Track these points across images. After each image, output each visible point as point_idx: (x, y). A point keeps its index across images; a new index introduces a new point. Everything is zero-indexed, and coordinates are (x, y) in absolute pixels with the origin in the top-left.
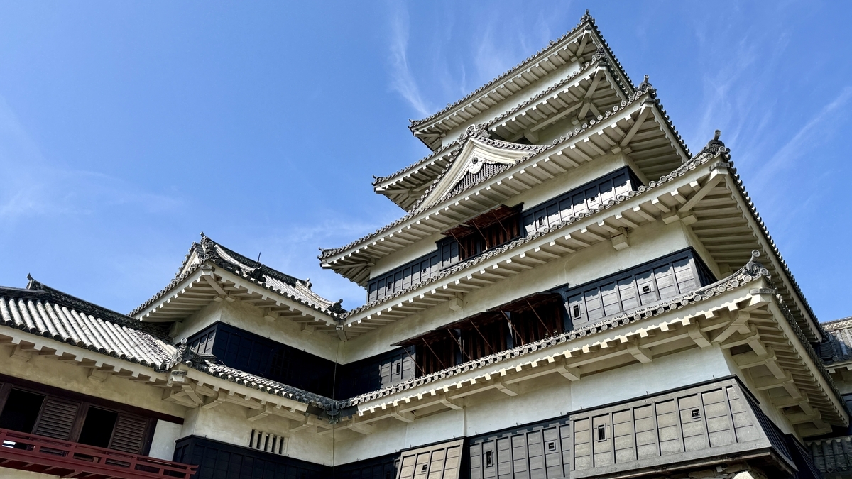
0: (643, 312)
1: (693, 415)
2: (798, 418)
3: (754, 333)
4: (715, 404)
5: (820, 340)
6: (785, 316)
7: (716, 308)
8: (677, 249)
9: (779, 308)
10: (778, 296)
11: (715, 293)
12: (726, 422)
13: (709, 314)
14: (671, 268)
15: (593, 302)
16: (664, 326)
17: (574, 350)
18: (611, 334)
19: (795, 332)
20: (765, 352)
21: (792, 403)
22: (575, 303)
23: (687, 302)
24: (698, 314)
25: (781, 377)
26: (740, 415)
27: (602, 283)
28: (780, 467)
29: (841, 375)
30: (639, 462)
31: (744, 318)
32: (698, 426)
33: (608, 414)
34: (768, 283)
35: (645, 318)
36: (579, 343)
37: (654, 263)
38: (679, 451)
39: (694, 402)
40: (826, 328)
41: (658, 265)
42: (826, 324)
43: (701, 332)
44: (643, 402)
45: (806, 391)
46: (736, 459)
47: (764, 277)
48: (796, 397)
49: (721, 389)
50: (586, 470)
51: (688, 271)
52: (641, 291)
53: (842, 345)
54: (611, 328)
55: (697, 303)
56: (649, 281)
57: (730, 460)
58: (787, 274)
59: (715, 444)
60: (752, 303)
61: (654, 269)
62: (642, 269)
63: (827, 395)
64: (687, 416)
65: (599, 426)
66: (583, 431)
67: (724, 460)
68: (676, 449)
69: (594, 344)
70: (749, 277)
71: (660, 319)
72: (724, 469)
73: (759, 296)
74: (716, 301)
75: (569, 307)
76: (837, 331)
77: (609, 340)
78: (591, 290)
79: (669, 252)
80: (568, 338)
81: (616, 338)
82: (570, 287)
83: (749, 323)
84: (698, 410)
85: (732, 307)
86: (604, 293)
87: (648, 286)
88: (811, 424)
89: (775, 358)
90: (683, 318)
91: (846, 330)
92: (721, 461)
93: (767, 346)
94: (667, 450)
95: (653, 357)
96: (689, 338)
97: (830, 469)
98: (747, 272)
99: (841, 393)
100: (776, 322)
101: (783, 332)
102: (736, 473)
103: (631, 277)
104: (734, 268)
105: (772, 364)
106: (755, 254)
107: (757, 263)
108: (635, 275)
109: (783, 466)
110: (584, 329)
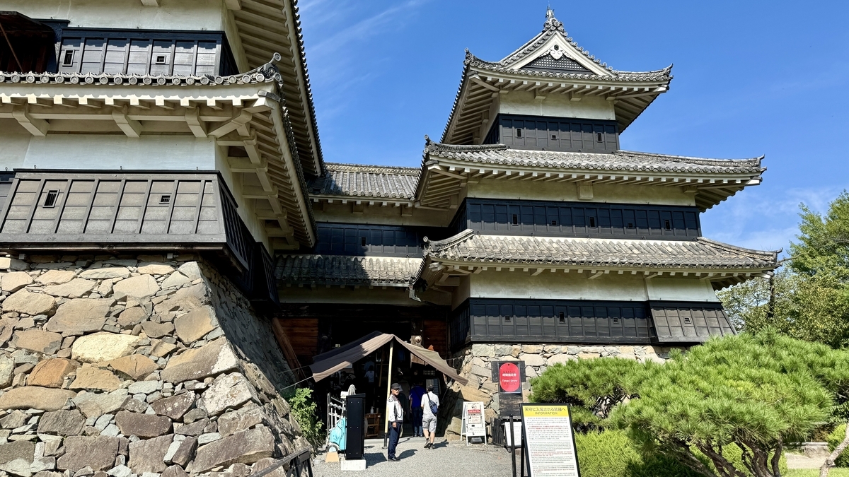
0: (142, 77)
1: (162, 200)
2: (274, 232)
3: (252, 138)
4: (188, 195)
5: (319, 174)
6: (285, 131)
7: (220, 98)
8: (209, 29)
9: (282, 120)
10: (284, 108)
11: (224, 81)
12: (193, 213)
13: (211, 102)
14: (196, 46)
15: (94, 53)
16: (160, 100)
17: (42, 96)
18: (97, 91)
19: (291, 151)
20: (258, 161)
21: (271, 216)
22: (70, 47)
23: (192, 82)
24: (200, 98)
25: (269, 191)
26: (209, 209)
27: (112, 35)
28: (231, 263)
29: (322, 206)
30: (84, 235)
31: (245, 118)
32: (164, 211)
33: (66, 180)
34: (278, 90)
35: (141, 84)
36: (52, 90)
37: (178, 35)
38: (134, 232)
39: (168, 188)
40: (329, 167)
41: (183, 38)
42: (329, 164)
43: (199, 119)
44: (113, 176)
45: (287, 209)
46: (189, 248)
47: (276, 83)
48: (277, 212)
49: (200, 181)
50: (15, 235)
51: (210, 57)
52: (154, 60)
53: (333, 183)
54: (98, 84)
55: (203, 87)
56: (167, 52)
57: (183, 248)
58: (310, 104)
59: (174, 231)
60: (257, 104)
61: (177, 41)
62: (164, 36)
63: (302, 217)
64: (155, 200)
65: (50, 191)
66: (28, 192)
67: (176, 248)
68: (131, 230)
69: (71, 97)
70: (262, 77)
71: (158, 91)
72: (175, 256)
73: (264, 99)
74: (223, 91)
75: (61, 50)
76: (335, 172)
77: (91, 97)
78: (96, 38)
79: (199, 29)
80: (37, 79)
81: (101, 97)
82: (69, 26)
83: (251, 127)
84: (169, 197)
85: (237, 102)
86: (110, 47)
87: (163, 57)
88: (283, 240)
89: (266, 169)
90: (183, 98)
91: (342, 173)
92: (174, 248)
93: (263, 156)
94: (122, 229)
95: (142, 133)
96: (186, 122)
97: (284, 277)
98: (262, 72)
99: (316, 220)
100: (274, 133)
101: (279, 145)
102: (185, 262)
103: (148, 40)
104: (252, 65)
105: (263, 174)
106: (276, 57)
107: (274, 66)
108: (154, 40)
109: (234, 263)
110: (62, 75)
